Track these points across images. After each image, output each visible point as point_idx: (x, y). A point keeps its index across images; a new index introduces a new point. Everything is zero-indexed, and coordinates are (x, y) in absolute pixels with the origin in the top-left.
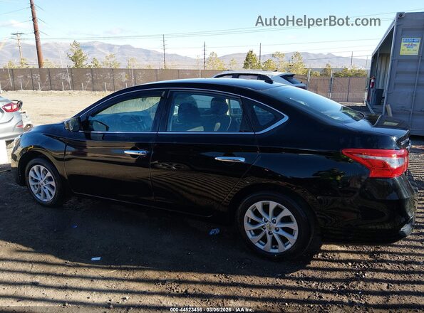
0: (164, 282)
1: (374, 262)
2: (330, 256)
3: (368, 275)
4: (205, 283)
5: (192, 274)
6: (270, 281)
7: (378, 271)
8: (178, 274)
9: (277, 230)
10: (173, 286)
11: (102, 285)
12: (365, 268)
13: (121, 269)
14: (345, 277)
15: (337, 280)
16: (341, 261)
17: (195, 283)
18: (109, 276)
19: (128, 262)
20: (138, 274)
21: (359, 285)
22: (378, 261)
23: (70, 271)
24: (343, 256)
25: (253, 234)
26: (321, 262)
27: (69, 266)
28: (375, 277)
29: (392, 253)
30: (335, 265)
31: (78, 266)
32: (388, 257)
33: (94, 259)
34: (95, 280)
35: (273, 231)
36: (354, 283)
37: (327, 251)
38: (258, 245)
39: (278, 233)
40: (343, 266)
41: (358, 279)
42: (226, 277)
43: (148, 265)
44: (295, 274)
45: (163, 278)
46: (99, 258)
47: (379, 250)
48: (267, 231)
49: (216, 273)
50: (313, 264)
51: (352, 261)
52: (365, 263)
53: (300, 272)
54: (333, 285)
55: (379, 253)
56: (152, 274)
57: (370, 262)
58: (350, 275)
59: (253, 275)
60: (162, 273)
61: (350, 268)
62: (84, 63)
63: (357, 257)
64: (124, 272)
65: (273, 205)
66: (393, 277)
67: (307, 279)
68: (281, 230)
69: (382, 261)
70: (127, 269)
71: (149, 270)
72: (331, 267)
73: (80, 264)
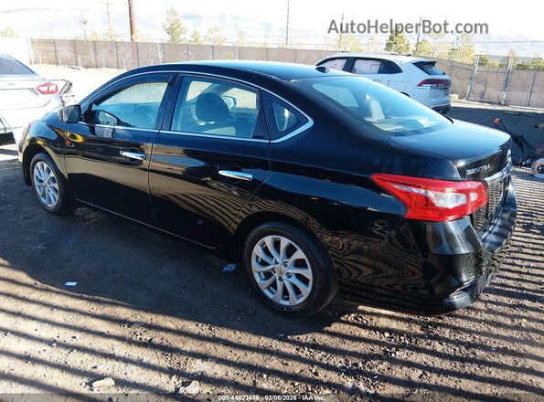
0: (130, 324)
1: (422, 337)
2: (366, 319)
3: (401, 355)
4: (179, 333)
5: (172, 319)
6: (264, 342)
7: (419, 350)
8: (154, 316)
9: (289, 276)
10: (139, 331)
11: (59, 316)
12: (405, 343)
13: (92, 301)
14: (368, 351)
15: (355, 354)
16: (375, 329)
17: (168, 330)
18: (74, 307)
19: (105, 294)
20: (108, 310)
21: (381, 366)
22: (430, 337)
23: (35, 295)
24: (383, 322)
25: (263, 277)
26: (347, 326)
27: (37, 289)
28: (410, 359)
29: (456, 329)
30: (364, 333)
31: (47, 290)
32: (447, 333)
33: (69, 284)
34: (55, 310)
35: (284, 277)
36: (375, 362)
37: (364, 313)
38: (266, 292)
39: (290, 280)
40: (376, 336)
41: (386, 357)
42: (211, 329)
43: (124, 300)
44: (303, 338)
45: (133, 319)
46: (74, 284)
47: (440, 321)
48: (277, 275)
49: (200, 322)
50: (336, 327)
51: (390, 331)
52: (409, 336)
53: (310, 335)
54: (346, 360)
55: (436, 325)
56: (123, 313)
57: (417, 336)
58: (377, 350)
59: (245, 331)
60: (136, 312)
61: (384, 339)
62: (182, 37)
63: (403, 327)
64: (93, 305)
65: (285, 242)
66: (438, 363)
67: (315, 346)
68: (293, 276)
69: (436, 338)
70: (99, 302)
71: (123, 306)
72: (357, 335)
73: (50, 287)
